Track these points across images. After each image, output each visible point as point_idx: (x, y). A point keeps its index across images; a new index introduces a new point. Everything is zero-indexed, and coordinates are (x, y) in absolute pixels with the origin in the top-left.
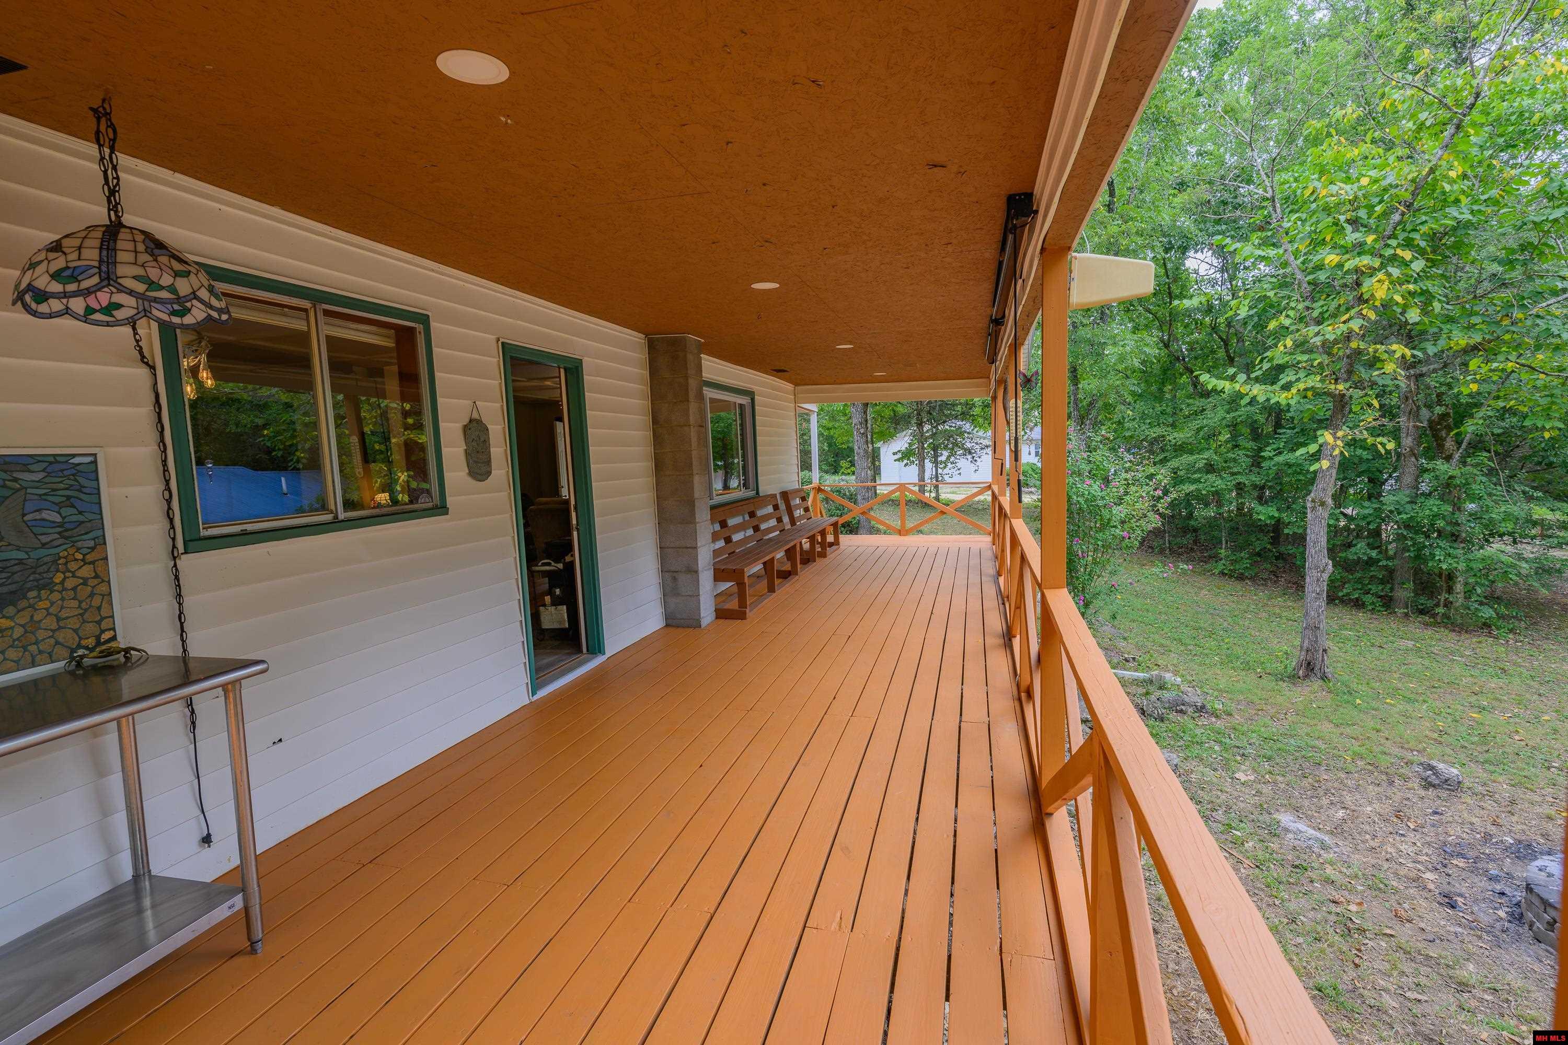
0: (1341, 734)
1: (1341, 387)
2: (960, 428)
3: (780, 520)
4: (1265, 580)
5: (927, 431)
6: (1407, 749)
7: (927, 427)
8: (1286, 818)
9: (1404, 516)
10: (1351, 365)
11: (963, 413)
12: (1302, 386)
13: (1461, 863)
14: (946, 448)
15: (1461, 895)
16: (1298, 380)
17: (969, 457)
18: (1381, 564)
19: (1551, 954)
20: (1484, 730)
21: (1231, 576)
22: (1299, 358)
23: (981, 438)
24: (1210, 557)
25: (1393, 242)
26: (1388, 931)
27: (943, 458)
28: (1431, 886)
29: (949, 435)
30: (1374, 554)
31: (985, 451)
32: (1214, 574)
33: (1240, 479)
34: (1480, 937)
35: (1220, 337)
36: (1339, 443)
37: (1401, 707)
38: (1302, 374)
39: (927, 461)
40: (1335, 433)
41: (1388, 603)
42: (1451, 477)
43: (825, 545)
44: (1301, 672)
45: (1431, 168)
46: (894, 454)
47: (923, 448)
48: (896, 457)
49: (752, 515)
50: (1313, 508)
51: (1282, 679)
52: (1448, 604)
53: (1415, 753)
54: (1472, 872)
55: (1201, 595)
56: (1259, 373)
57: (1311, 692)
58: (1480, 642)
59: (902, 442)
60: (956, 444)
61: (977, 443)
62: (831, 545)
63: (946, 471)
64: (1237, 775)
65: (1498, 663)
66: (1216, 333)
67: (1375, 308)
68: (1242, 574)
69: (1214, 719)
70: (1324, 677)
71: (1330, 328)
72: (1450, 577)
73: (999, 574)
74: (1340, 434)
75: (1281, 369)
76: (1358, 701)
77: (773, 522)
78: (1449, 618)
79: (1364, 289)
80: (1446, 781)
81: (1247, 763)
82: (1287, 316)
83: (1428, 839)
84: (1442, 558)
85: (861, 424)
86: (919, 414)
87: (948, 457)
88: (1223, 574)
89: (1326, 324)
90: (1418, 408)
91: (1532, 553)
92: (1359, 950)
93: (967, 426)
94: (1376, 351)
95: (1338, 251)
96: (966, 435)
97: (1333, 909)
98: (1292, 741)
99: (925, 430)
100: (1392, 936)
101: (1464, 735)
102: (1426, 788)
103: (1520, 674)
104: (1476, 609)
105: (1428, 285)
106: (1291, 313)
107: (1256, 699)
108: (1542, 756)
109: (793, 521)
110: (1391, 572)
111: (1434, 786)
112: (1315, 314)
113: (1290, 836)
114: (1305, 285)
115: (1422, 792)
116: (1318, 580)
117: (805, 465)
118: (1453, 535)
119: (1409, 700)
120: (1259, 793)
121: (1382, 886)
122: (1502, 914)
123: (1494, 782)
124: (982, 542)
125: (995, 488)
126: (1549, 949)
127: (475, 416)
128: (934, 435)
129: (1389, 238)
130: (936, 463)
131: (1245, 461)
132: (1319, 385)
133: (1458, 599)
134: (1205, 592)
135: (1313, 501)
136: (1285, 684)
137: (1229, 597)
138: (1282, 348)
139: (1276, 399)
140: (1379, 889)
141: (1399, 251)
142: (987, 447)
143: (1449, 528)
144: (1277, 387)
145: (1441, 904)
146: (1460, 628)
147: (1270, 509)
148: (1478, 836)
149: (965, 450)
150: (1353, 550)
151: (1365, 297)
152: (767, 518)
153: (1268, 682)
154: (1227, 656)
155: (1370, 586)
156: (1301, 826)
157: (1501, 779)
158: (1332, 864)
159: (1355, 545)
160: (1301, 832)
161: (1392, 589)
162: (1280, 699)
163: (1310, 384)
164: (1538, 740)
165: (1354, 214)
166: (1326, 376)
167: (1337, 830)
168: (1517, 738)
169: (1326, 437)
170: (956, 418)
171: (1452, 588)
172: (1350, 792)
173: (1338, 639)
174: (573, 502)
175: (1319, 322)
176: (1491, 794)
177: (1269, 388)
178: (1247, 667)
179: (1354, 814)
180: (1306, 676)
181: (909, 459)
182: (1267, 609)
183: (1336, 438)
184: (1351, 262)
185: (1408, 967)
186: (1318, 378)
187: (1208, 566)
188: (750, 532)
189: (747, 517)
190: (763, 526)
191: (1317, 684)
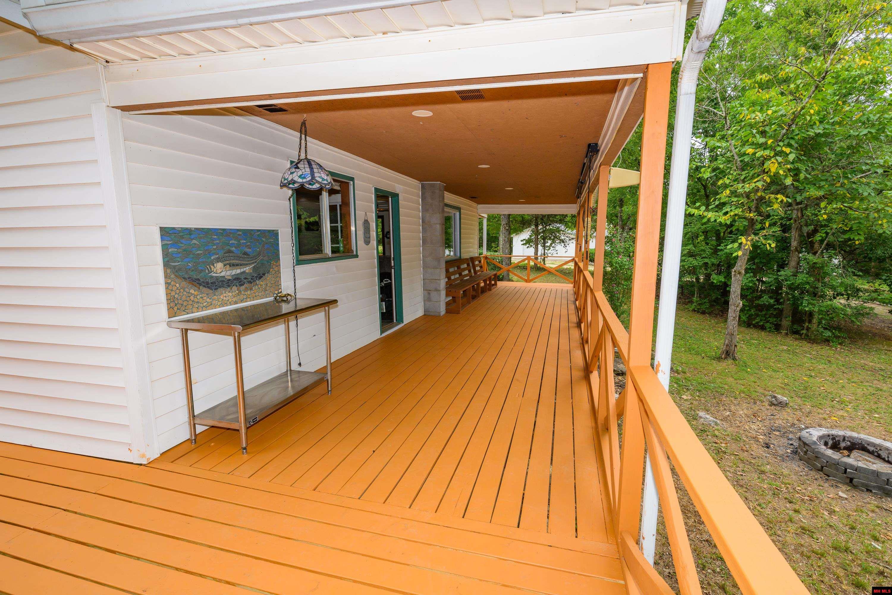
0: (737, 383)
1: (751, 215)
2: (558, 228)
3: (470, 271)
4: (716, 315)
5: (541, 229)
6: (767, 391)
7: (540, 227)
8: (702, 414)
9: (789, 282)
10: (757, 204)
11: (560, 220)
12: (732, 214)
13: (777, 433)
14: (550, 239)
15: (773, 444)
16: (731, 210)
17: (563, 244)
18: (775, 307)
19: (805, 464)
20: (807, 385)
21: (698, 312)
22: (733, 200)
23: (569, 234)
24: (689, 302)
25: (781, 144)
26: (736, 453)
27: (548, 244)
28: (761, 440)
29: (552, 232)
30: (772, 301)
31: (571, 241)
32: (689, 310)
33: (706, 260)
34: (776, 458)
35: (702, 184)
36: (749, 243)
37: (770, 373)
38: (733, 208)
39: (539, 246)
40: (747, 238)
41: (778, 328)
42: (815, 263)
43: (491, 285)
44: (723, 356)
45: (802, 107)
46: (521, 241)
47: (538, 238)
48: (522, 243)
49: (459, 267)
50: (735, 275)
51: (714, 359)
52: (808, 329)
53: (770, 392)
54: (781, 437)
55: (681, 320)
56: (713, 206)
57: (727, 365)
58: (822, 348)
59: (526, 234)
60: (555, 237)
61: (567, 237)
62: (493, 285)
63: (550, 251)
64: (683, 397)
65: (828, 359)
66: (700, 181)
67: (770, 176)
68: (705, 311)
69: (676, 374)
70: (734, 359)
71: (747, 185)
72: (811, 314)
73: (576, 300)
74: (749, 238)
75: (724, 204)
76: (749, 370)
77: (466, 272)
78: (808, 336)
79: (765, 166)
80: (781, 402)
81: (688, 392)
82: (728, 178)
83: (765, 424)
84: (806, 305)
85: (507, 224)
86: (536, 220)
87: (551, 244)
88: (694, 310)
89: (746, 183)
90: (801, 226)
91: (855, 304)
92: (722, 459)
93: (563, 227)
94: (769, 198)
95: (754, 147)
96: (562, 232)
97: (714, 445)
98: (712, 385)
99: (539, 228)
100: (738, 455)
101: (797, 386)
102: (770, 406)
103: (837, 364)
104: (822, 332)
105: (799, 165)
106: (730, 177)
107: (699, 367)
108: (832, 396)
109: (475, 272)
110: (781, 311)
111: (774, 405)
112: (742, 178)
113: (702, 420)
114: (739, 162)
115: (769, 407)
116: (735, 311)
117: (481, 245)
118: (814, 293)
119: (774, 371)
120: (692, 403)
121: (738, 439)
122: (789, 451)
123: (804, 405)
124: (569, 287)
125: (577, 260)
126: (805, 463)
127: (366, 219)
128: (543, 232)
129: (780, 141)
130: (544, 247)
131: (709, 251)
132: (740, 214)
133: (814, 326)
134: (683, 319)
135: (735, 271)
136: (715, 361)
137: (696, 322)
138: (725, 194)
139: (720, 220)
140: (737, 439)
141: (784, 149)
142: (573, 239)
143: (811, 289)
144: (721, 214)
145: (763, 446)
146: (813, 340)
147: (720, 277)
148: (789, 424)
149: (561, 240)
150: (762, 299)
151: (766, 171)
152: (464, 269)
153: (706, 360)
154: (689, 348)
155: (769, 319)
156: (708, 416)
157: (807, 404)
158: (718, 430)
159: (763, 297)
160: (707, 418)
161: (781, 321)
162: (711, 368)
163: (736, 212)
164: (833, 390)
165: (763, 128)
166: (745, 209)
167: (725, 419)
168: (822, 388)
169: (743, 240)
170: (556, 222)
171: (811, 321)
172: (735, 405)
173: (748, 344)
174: (392, 256)
175: (744, 181)
176: (801, 409)
177: (717, 214)
178: (697, 354)
179: (734, 414)
180: (725, 358)
181: (529, 244)
182: (715, 328)
183: (747, 240)
184: (759, 153)
185: (741, 465)
186: (741, 210)
187: (686, 307)
188: (457, 276)
189: (456, 269)
190: (463, 274)
191: (730, 361)
